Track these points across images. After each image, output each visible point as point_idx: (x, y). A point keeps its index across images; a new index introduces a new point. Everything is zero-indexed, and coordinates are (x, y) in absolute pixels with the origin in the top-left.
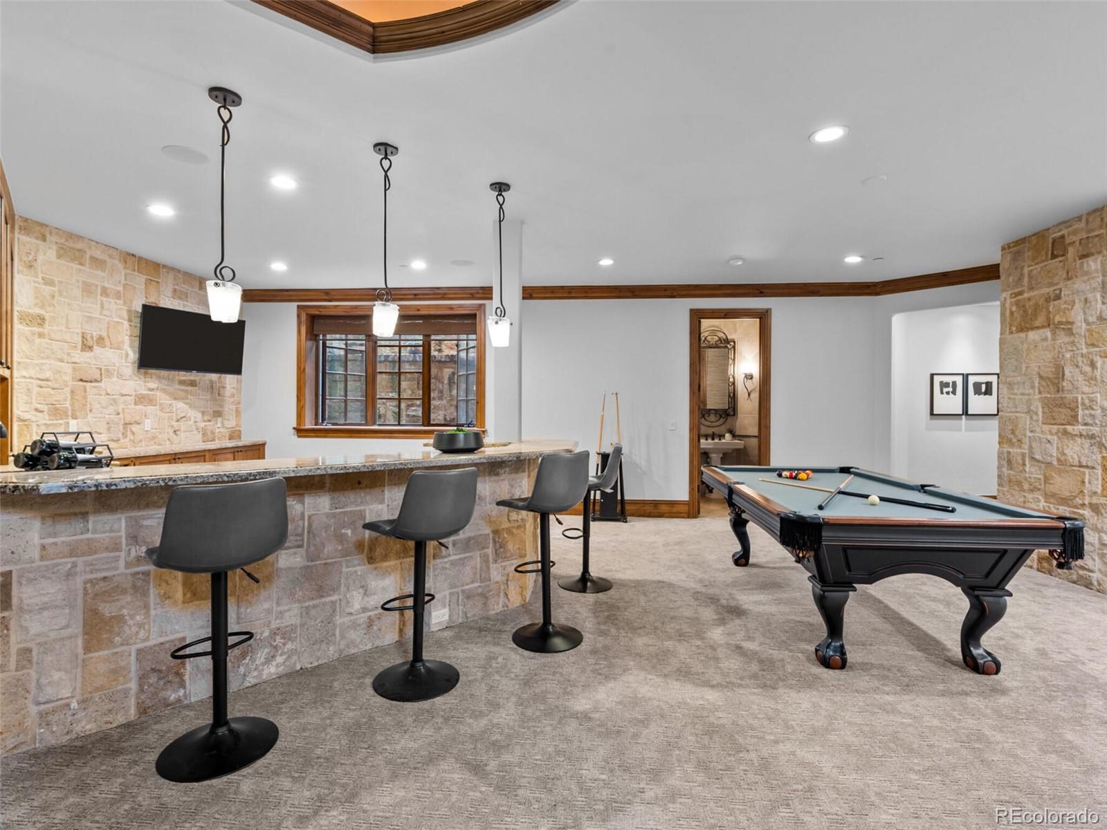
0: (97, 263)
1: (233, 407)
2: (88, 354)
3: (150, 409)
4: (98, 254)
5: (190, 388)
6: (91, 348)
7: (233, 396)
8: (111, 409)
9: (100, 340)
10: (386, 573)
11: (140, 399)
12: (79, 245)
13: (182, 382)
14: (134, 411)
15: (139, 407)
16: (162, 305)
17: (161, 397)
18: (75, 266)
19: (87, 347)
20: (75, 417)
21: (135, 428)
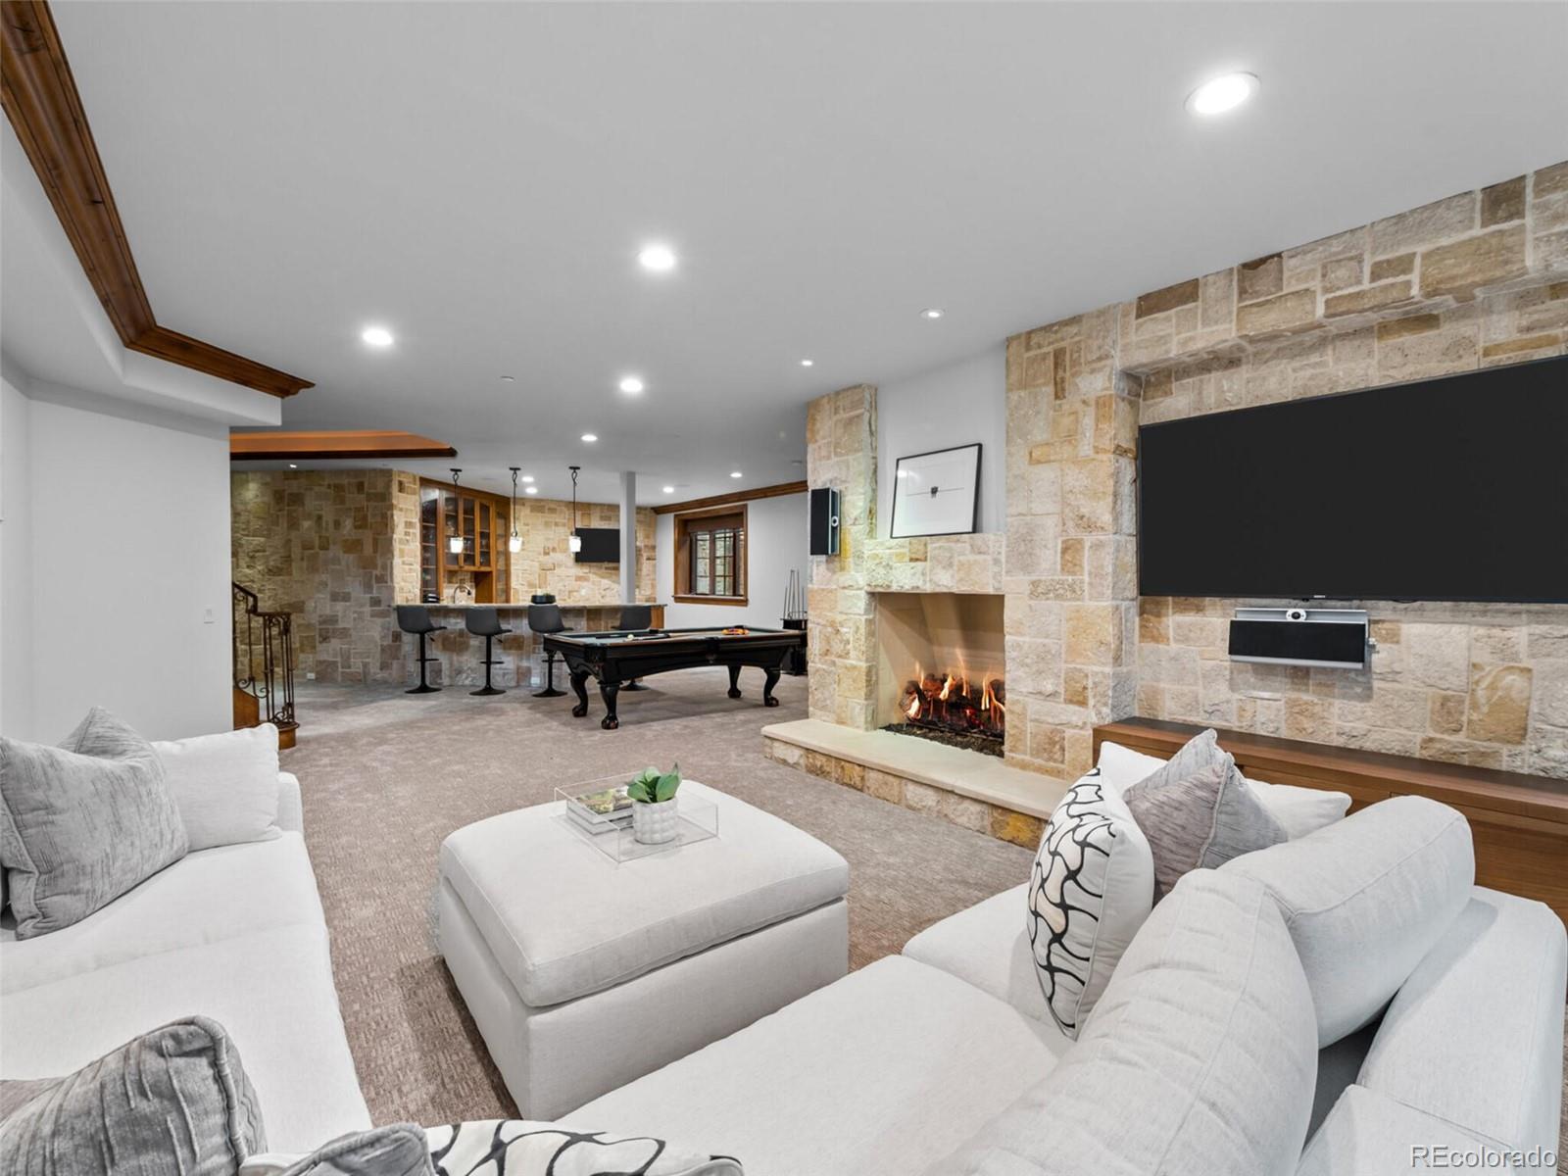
0: (552, 511)
1: (650, 582)
2: (547, 557)
3: (585, 584)
4: (553, 506)
5: (613, 572)
6: (548, 554)
7: (648, 575)
8: (561, 584)
9: (554, 549)
10: (509, 655)
11: (579, 578)
12: (542, 504)
13: (606, 568)
14: (575, 584)
15: (578, 583)
16: (592, 527)
17: (592, 577)
18: (540, 514)
19: (546, 553)
20: (540, 588)
21: (575, 594)
